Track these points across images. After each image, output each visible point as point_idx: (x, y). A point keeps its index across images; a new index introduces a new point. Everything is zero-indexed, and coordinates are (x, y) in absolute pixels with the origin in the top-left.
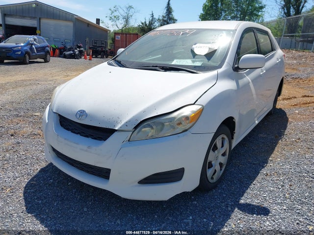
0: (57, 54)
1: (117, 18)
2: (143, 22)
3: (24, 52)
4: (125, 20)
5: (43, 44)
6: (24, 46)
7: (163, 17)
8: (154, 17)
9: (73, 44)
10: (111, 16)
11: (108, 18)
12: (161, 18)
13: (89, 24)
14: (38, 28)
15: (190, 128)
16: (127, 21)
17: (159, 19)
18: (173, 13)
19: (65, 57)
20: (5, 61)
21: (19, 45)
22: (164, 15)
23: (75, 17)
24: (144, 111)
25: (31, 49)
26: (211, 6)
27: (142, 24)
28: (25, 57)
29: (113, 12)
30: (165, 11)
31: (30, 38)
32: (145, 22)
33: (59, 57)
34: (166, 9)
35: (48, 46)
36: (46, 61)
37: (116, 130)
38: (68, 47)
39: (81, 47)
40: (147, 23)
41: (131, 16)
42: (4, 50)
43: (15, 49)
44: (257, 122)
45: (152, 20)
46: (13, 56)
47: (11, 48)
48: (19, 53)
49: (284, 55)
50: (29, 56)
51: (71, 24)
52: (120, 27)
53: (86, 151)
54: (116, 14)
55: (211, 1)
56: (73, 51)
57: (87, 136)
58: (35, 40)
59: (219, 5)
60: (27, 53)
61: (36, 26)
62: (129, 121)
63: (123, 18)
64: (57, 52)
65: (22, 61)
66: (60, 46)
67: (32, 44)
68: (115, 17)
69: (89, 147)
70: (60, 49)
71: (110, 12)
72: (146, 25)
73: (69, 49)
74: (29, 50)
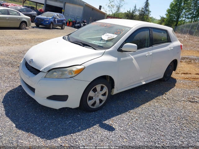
0: (71, 25)
1: (113, 6)
2: (129, 11)
3: (50, 22)
4: (117, 8)
5: (62, 19)
6: (51, 19)
7: (143, 9)
8: (136, 8)
9: (81, 20)
10: (109, 5)
11: (107, 6)
12: (140, 9)
13: (93, 9)
14: (63, 8)
15: (75, 76)
16: (118, 9)
17: (139, 10)
18: (149, 7)
19: (75, 27)
20: (40, 26)
21: (49, 18)
22: (143, 8)
23: (85, 4)
24: (54, 64)
25: (55, 21)
26: (176, 5)
27: (128, 12)
28: (50, 25)
29: (111, 3)
30: (144, 5)
31: (55, 14)
32: (130, 11)
33: (72, 27)
34: (145, 3)
35: (65, 20)
36: (62, 29)
37: (41, 71)
38: (78, 22)
39: (85, 23)
40: (131, 12)
41: (122, 6)
42: (40, 20)
43: (46, 20)
44: (144, 83)
45: (135, 10)
46: (44, 24)
47: (43, 19)
48: (47, 22)
49: (181, 46)
50: (53, 25)
51: (82, 8)
52: (114, 12)
53: (28, 78)
54: (112, 3)
55: (176, 1)
56: (80, 24)
57: (31, 72)
58: (58, 15)
59: (182, 4)
60: (52, 23)
61: (62, 7)
62: (46, 68)
63: (117, 7)
64: (71, 24)
65: (48, 27)
66: (74, 20)
67: (55, 18)
68: (112, 5)
69: (29, 77)
70: (73, 22)
71: (109, 2)
72: (130, 12)
73: (78, 23)
74: (53, 21)
